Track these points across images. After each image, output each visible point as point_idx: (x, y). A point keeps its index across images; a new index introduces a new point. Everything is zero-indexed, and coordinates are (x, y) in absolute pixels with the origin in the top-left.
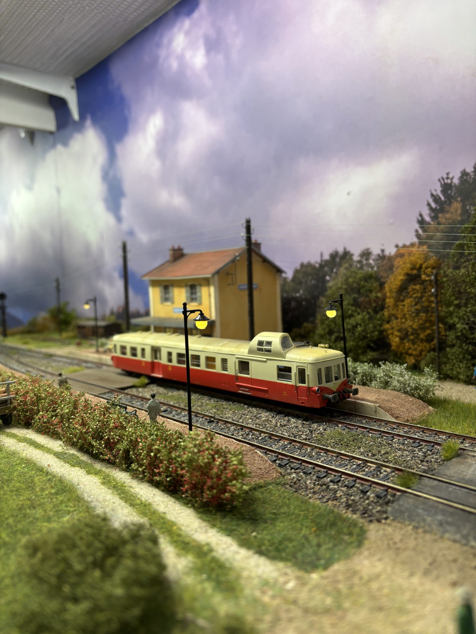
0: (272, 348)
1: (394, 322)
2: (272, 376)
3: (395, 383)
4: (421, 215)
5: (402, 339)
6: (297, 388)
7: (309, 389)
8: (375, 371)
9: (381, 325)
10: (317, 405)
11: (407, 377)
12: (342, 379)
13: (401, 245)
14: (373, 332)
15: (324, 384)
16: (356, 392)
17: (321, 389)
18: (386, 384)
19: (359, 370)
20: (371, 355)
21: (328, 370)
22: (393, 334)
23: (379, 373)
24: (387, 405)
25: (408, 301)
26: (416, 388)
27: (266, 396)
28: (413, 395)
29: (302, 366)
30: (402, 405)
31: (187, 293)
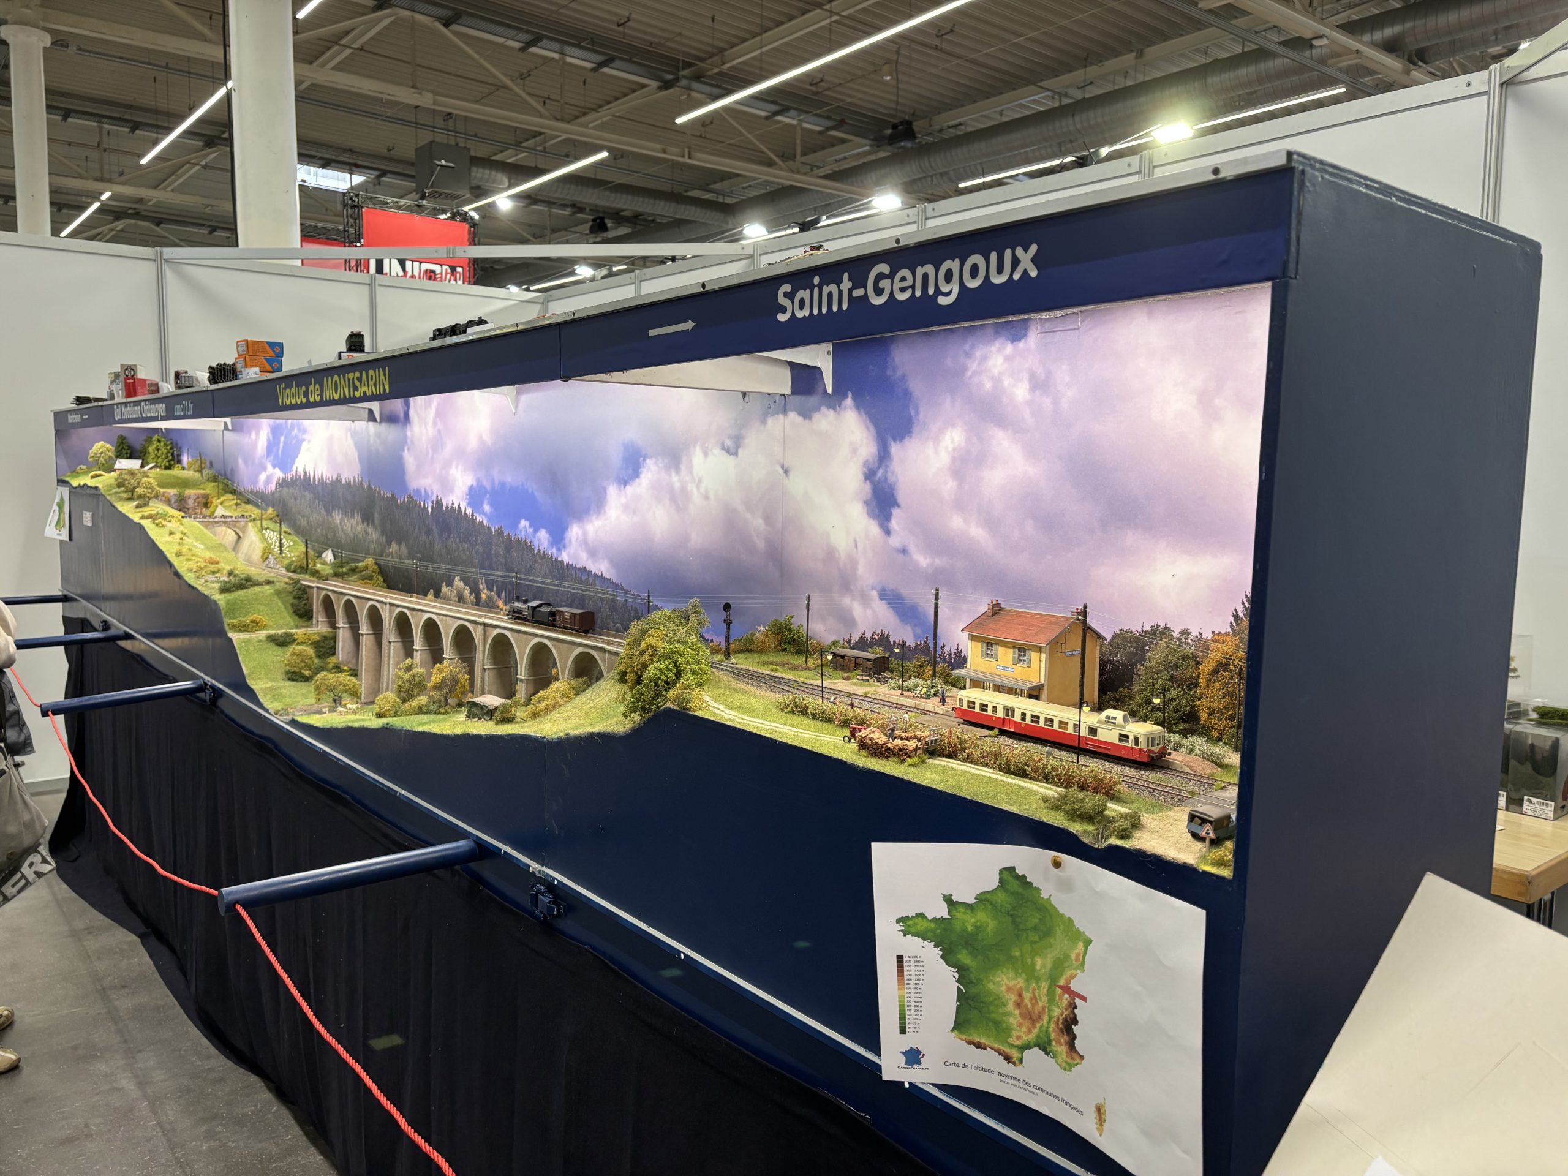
0: (1116, 721)
1: (1204, 701)
2: (1115, 740)
3: (1197, 751)
4: (1236, 610)
5: (1210, 715)
6: (1132, 749)
7: (1141, 749)
8: (1184, 741)
9: (1193, 701)
10: (1145, 760)
11: (1205, 747)
12: (1161, 745)
13: (1217, 632)
14: (1186, 706)
15: (1150, 748)
16: (1170, 754)
17: (1148, 751)
18: (1191, 751)
19: (1172, 739)
20: (1182, 726)
21: (1153, 739)
22: (1203, 710)
23: (1187, 742)
24: (1190, 764)
25: (1217, 684)
26: (1211, 755)
27: (1109, 752)
28: (1208, 760)
29: (1137, 735)
30: (1199, 765)
31: (1014, 654)
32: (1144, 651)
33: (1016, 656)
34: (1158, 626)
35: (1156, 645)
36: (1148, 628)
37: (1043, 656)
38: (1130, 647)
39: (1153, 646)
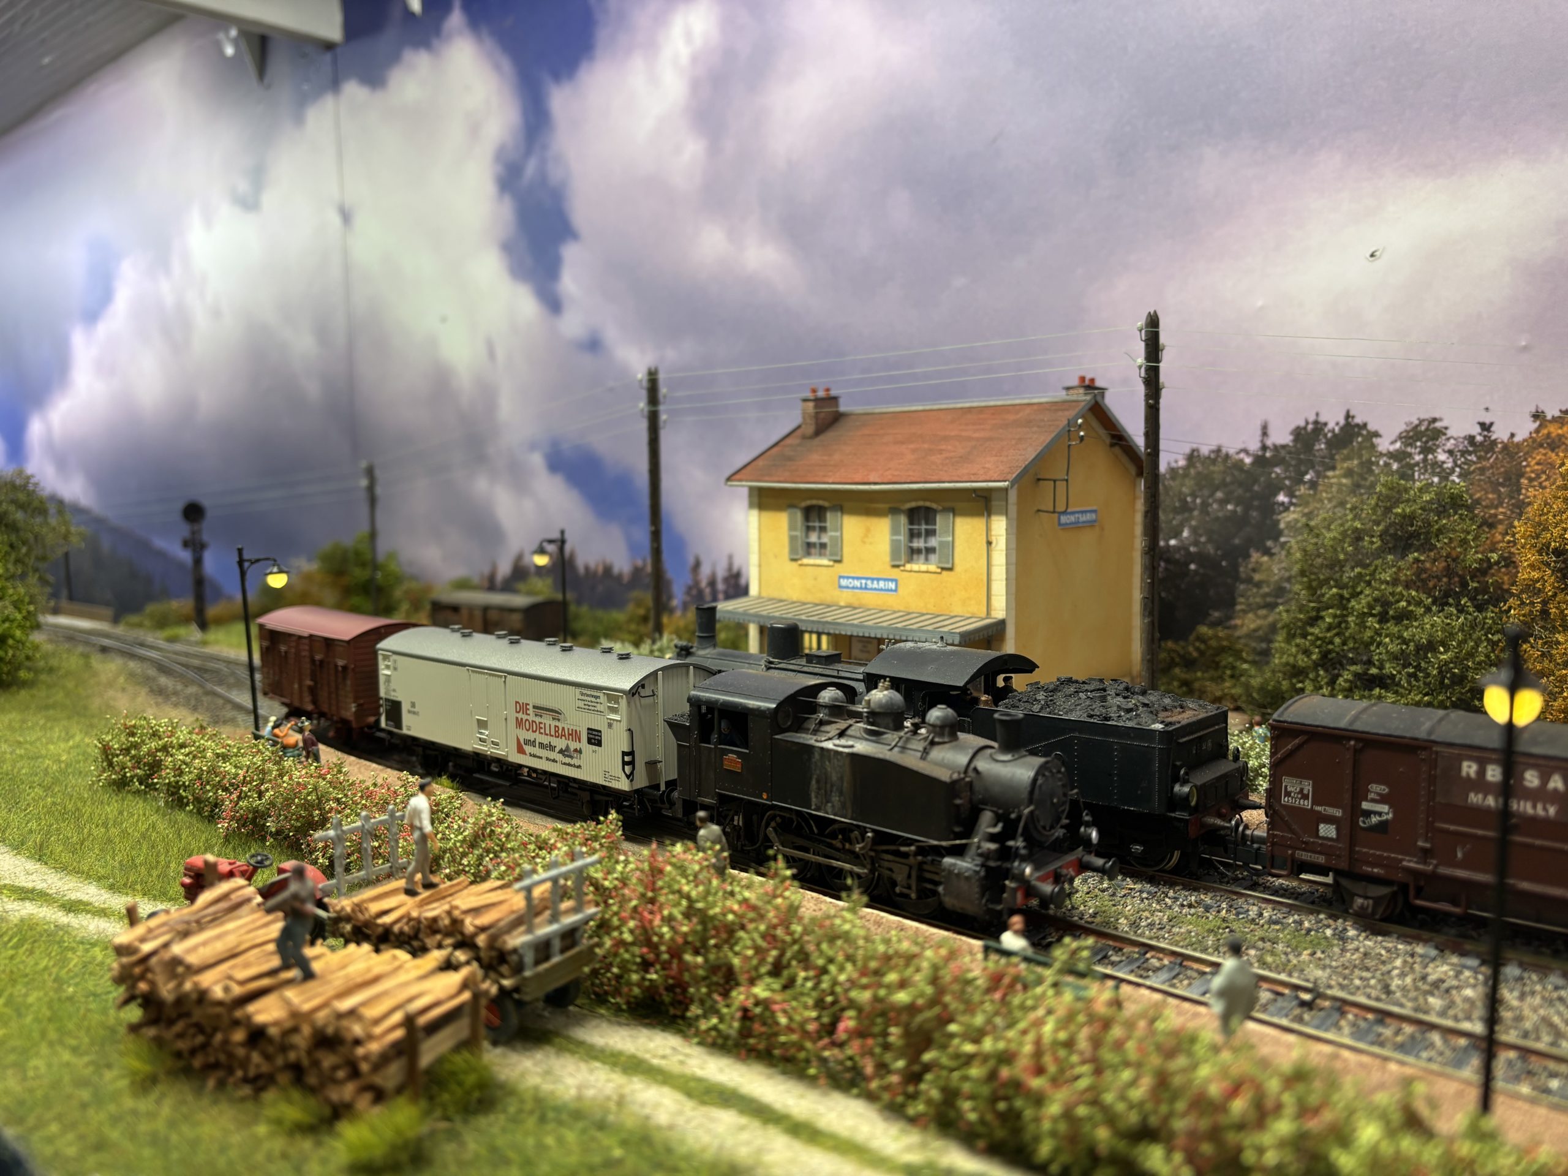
31: (895, 531)
32: (1270, 509)
33: (902, 538)
34: (1319, 427)
35: (1313, 485)
36: (1281, 436)
37: (1000, 525)
38: (1223, 502)
39: (1302, 490)
